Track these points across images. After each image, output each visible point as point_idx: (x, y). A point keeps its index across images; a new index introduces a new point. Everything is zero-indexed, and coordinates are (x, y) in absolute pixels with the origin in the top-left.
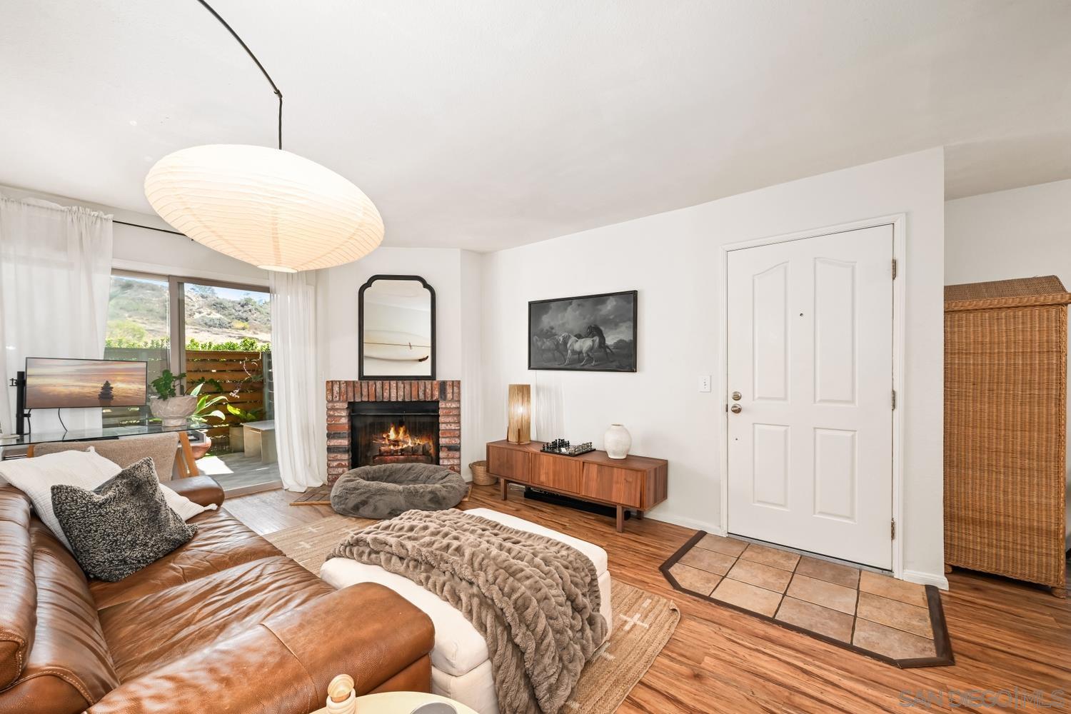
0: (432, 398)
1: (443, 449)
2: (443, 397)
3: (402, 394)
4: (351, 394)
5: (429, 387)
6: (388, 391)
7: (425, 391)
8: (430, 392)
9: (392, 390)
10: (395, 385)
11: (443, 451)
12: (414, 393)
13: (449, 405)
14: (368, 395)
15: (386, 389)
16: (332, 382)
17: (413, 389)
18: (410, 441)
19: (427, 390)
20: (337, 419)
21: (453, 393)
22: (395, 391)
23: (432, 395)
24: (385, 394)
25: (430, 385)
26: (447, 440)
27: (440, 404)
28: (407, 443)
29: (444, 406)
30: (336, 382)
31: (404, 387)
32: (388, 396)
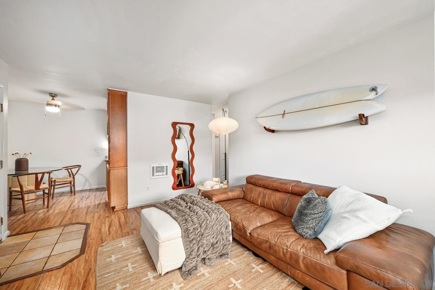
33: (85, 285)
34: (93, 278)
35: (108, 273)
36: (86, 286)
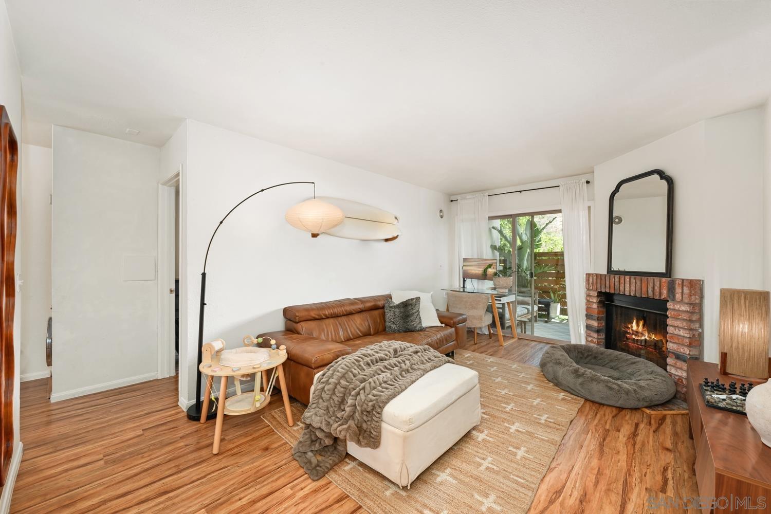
0: (660, 296)
1: (670, 354)
2: (671, 297)
3: (634, 289)
4: (599, 286)
5: (657, 284)
6: (623, 285)
7: (654, 288)
8: (658, 290)
9: (626, 285)
10: (628, 280)
11: (672, 357)
12: (644, 289)
13: (677, 307)
14: (610, 287)
15: (622, 283)
16: (589, 274)
17: (643, 285)
18: (647, 335)
19: (656, 288)
20: (591, 304)
21: (682, 293)
22: (628, 285)
23: (660, 294)
24: (621, 288)
25: (658, 283)
26: (675, 346)
27: (668, 304)
28: (645, 336)
29: (671, 307)
30: (591, 274)
31: (636, 283)
32: (623, 289)
33: (555, 495)
34: (540, 496)
35: (517, 483)
36: (554, 491)
